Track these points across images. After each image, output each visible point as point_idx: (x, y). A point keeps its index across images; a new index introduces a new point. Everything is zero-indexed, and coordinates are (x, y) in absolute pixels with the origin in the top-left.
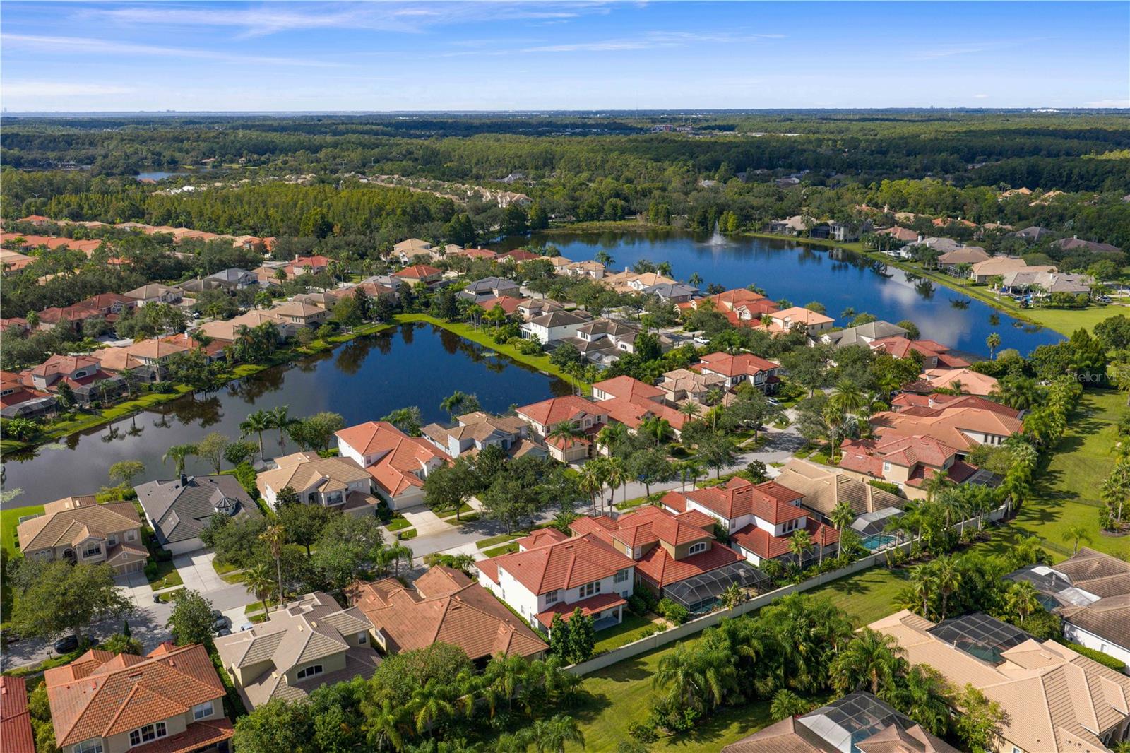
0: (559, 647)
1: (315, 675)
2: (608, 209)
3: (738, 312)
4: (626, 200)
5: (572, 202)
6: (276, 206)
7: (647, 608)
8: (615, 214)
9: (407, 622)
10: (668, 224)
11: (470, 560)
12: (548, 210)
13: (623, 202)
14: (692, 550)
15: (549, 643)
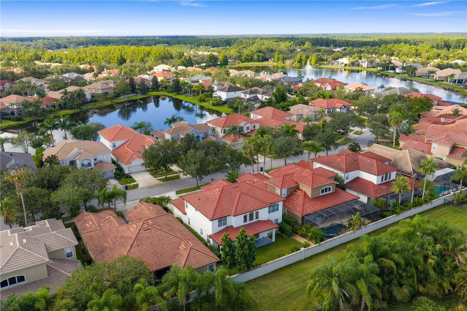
0: (227, 260)
1: (17, 284)
2: (255, 57)
3: (324, 88)
4: (264, 53)
5: (239, 54)
6: (101, 54)
7: (293, 232)
8: (259, 59)
9: (109, 240)
10: (284, 63)
11: (168, 200)
12: (228, 57)
13: (262, 54)
14: (322, 191)
15: (219, 256)
